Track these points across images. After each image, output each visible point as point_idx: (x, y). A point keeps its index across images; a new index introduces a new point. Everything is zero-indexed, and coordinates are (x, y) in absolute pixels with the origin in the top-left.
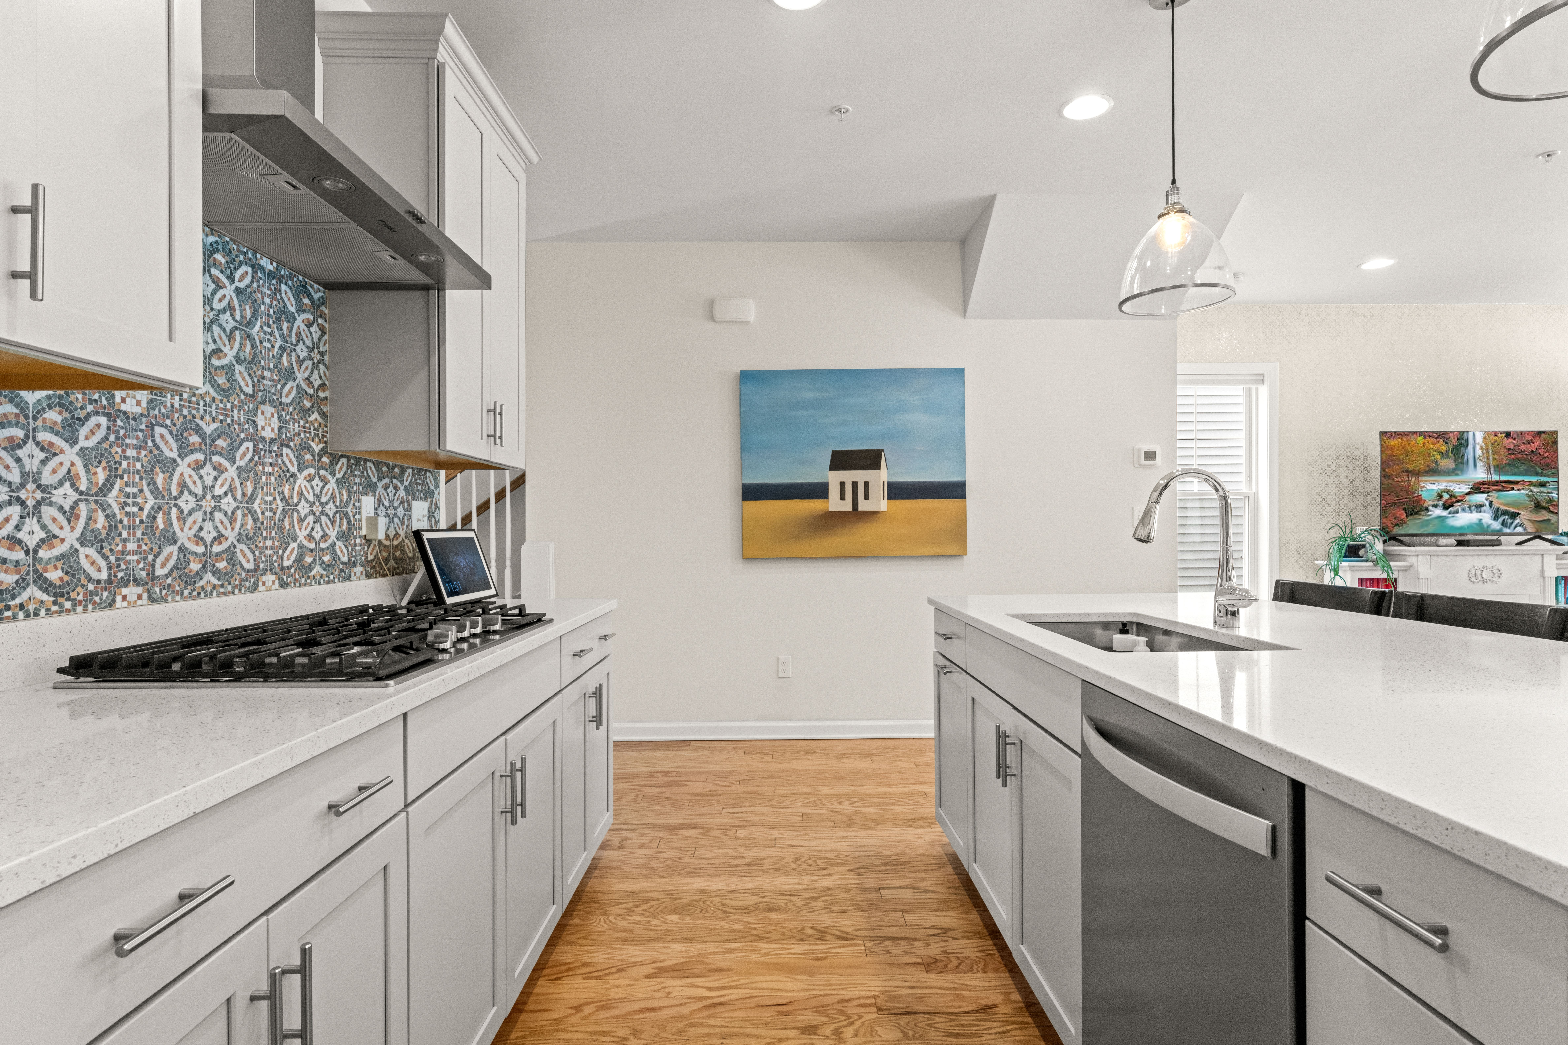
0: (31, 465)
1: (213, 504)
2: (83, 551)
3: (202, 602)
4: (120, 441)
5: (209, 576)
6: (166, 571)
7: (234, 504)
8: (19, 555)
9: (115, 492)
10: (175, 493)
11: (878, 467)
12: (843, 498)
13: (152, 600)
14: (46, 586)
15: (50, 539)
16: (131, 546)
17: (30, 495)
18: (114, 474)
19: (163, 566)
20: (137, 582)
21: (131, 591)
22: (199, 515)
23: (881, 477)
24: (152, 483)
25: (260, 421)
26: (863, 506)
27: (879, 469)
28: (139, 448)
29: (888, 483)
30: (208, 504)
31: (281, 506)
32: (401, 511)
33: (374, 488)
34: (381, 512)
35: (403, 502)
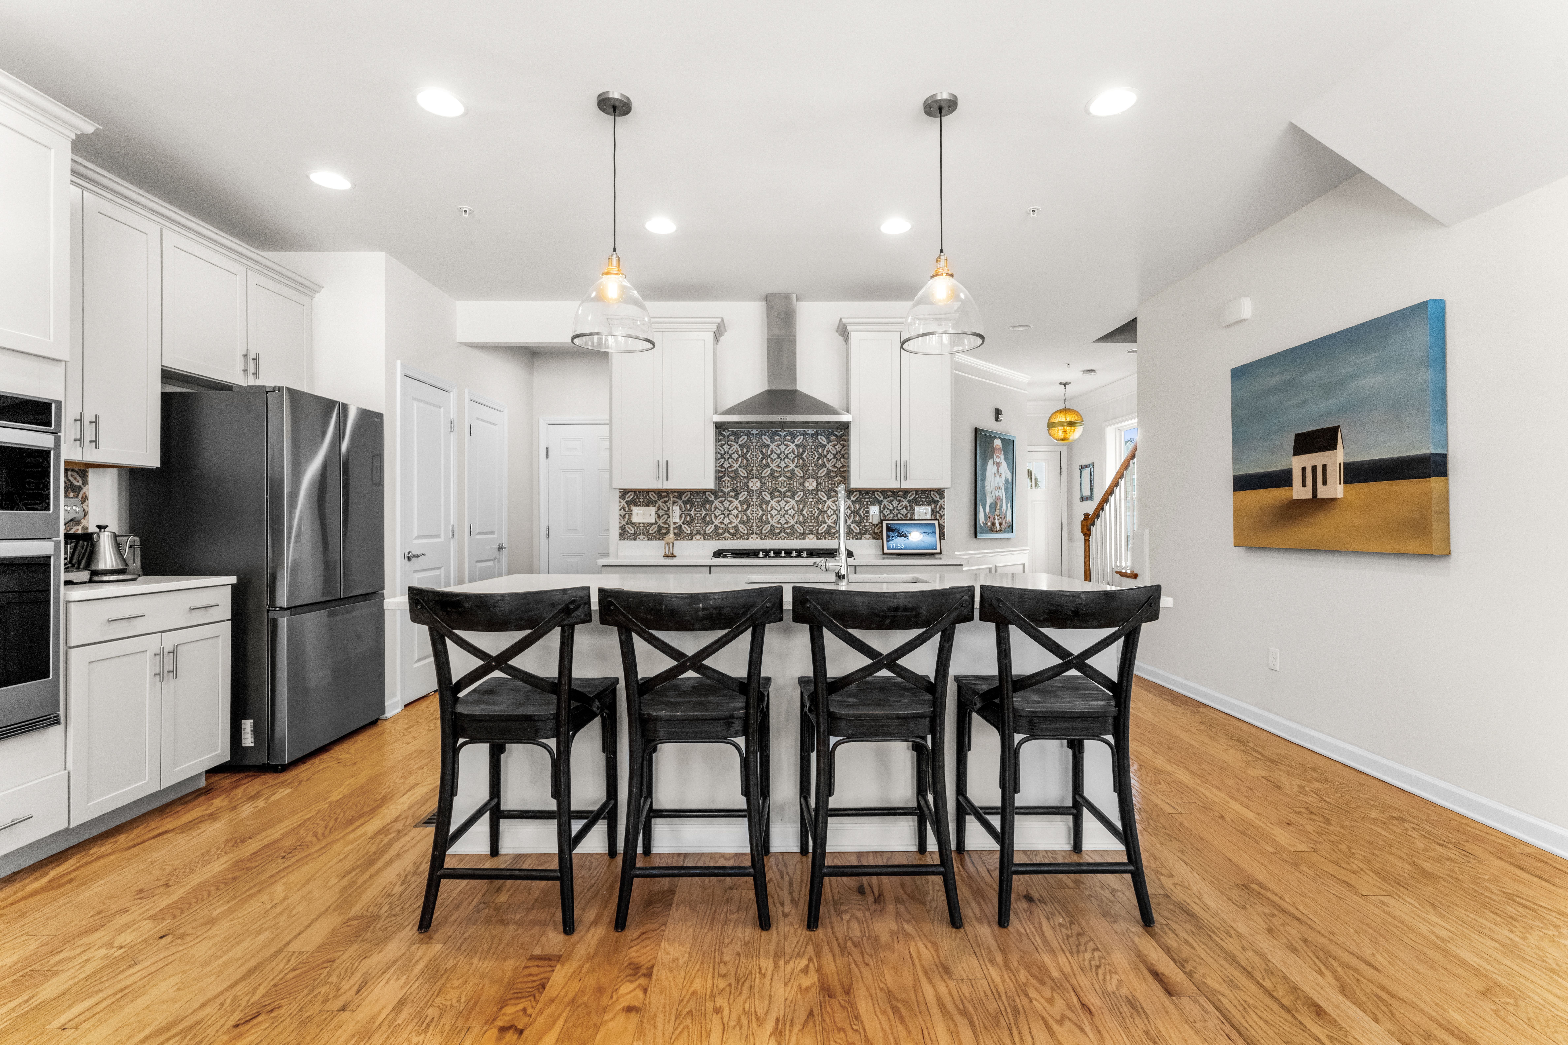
0: (726, 506)
2: (740, 526)
3: (780, 541)
4: (750, 497)
5: (783, 534)
7: (794, 512)
8: (723, 526)
10: (769, 510)
11: (1334, 447)
12: (1304, 485)
13: (761, 539)
14: (730, 533)
15: (731, 522)
16: (754, 525)
17: (726, 512)
18: (749, 506)
19: (765, 530)
20: (756, 534)
21: (754, 536)
22: (779, 516)
23: (1337, 459)
24: (761, 508)
25: (807, 484)
26: (1323, 492)
27: (1336, 449)
28: (757, 498)
29: (1345, 464)
30: (783, 512)
31: (817, 512)
32: (904, 511)
33: (880, 502)
34: (886, 512)
35: (906, 507)
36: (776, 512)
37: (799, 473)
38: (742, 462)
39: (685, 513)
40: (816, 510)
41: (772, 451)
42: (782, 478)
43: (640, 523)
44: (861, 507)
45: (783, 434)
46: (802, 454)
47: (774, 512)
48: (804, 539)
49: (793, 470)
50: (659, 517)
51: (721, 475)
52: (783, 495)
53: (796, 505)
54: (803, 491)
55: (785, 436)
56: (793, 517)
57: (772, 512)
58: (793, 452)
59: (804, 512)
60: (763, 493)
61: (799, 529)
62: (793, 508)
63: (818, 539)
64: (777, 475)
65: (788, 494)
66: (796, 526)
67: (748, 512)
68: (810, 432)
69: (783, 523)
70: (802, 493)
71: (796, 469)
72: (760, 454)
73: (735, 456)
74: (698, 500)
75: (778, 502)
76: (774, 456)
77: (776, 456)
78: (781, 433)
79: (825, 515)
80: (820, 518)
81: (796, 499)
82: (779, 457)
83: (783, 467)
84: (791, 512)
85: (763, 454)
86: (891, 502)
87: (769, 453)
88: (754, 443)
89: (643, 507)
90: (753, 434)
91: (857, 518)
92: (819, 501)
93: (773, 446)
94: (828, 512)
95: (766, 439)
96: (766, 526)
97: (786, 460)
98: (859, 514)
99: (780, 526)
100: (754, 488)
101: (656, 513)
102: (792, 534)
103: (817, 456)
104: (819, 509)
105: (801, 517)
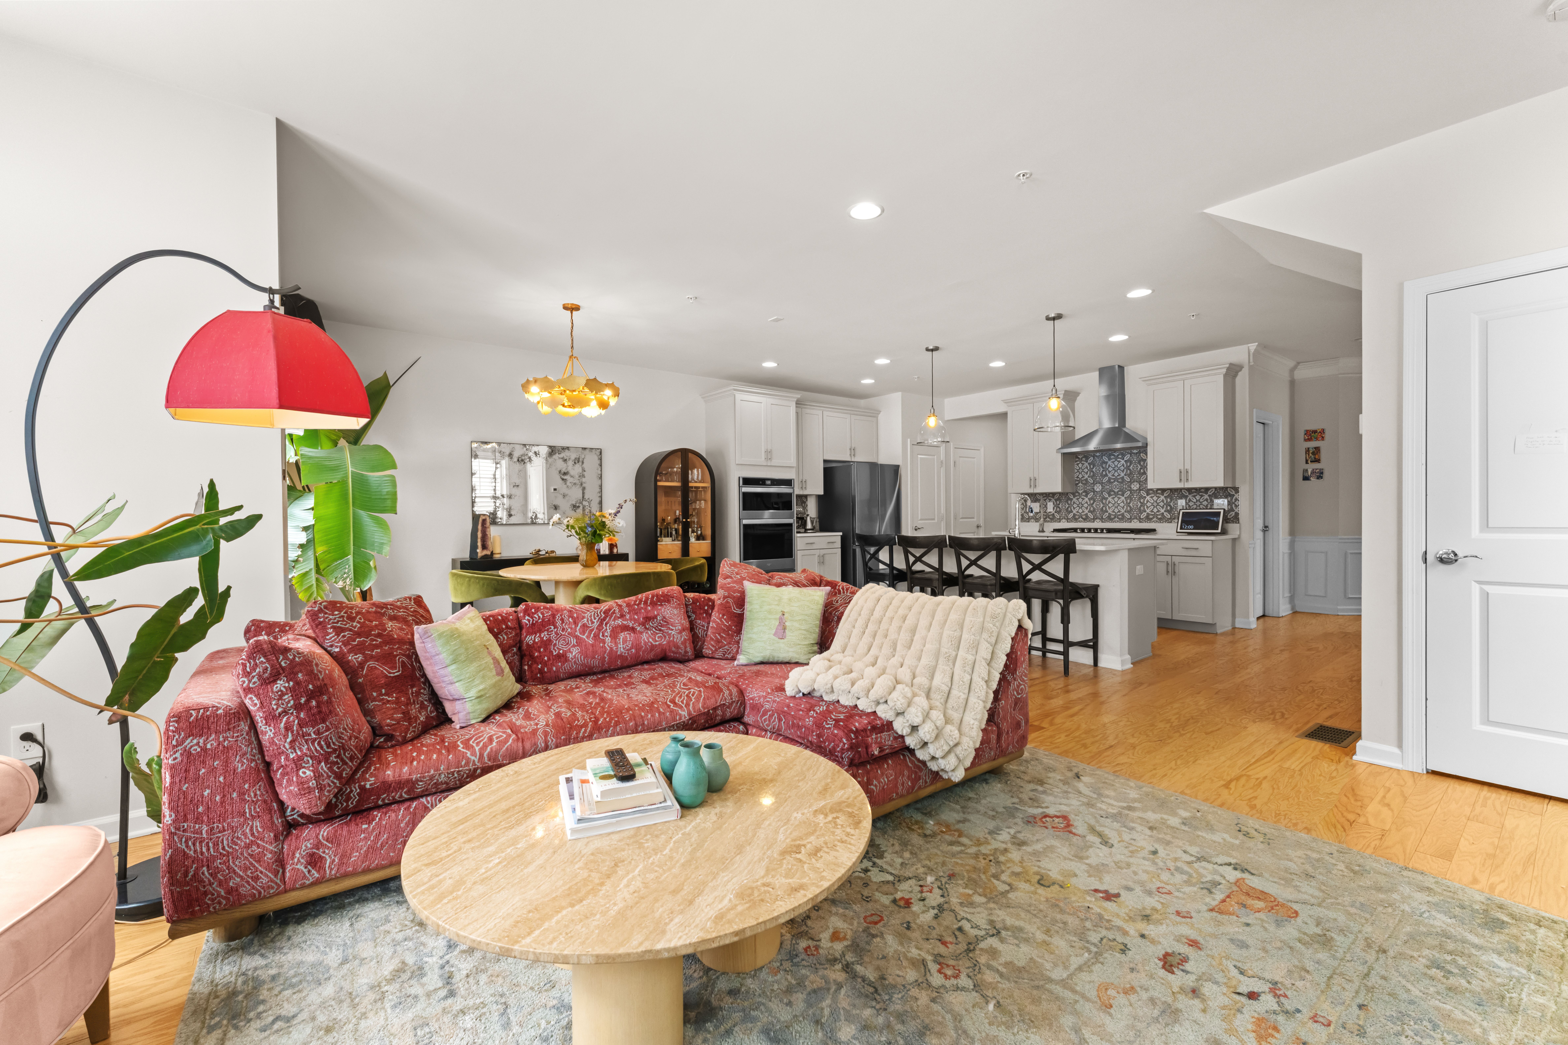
0: (1080, 501)
4: (1095, 496)
5: (1117, 518)
9: (1095, 504)
10: (1107, 504)
17: (1080, 506)
18: (1094, 501)
22: (1114, 508)
24: (1102, 502)
25: (1133, 486)
30: (1116, 505)
33: (1186, 497)
34: (1191, 504)
35: (1207, 500)
36: (1112, 505)
37: (1127, 479)
38: (1090, 474)
39: (1056, 506)
40: (1139, 503)
41: (1109, 467)
42: (1116, 483)
44: (1171, 500)
45: (1116, 456)
46: (1131, 466)
47: (1110, 505)
49: (1123, 477)
51: (1076, 482)
52: (1116, 494)
53: (1125, 500)
54: (1130, 491)
55: (1118, 456)
56: (1123, 508)
58: (1123, 466)
59: (1131, 505)
60: (1104, 493)
61: (1128, 516)
62: (1123, 502)
63: (1140, 522)
64: (1112, 481)
65: (1120, 493)
66: (1125, 514)
68: (1135, 452)
69: (1116, 512)
71: (1125, 477)
72: (1102, 468)
73: (1086, 470)
74: (1064, 499)
75: (1113, 498)
76: (1110, 469)
79: (1145, 507)
80: (1142, 509)
81: (1125, 496)
82: (1113, 469)
83: (1116, 476)
84: (1122, 505)
86: (1194, 497)
87: (1107, 468)
88: (1098, 462)
89: (1035, 503)
91: (1169, 508)
92: (1143, 497)
93: (1109, 463)
94: (1147, 504)
95: (1106, 460)
96: (1105, 514)
97: (1118, 471)
98: (1170, 506)
99: (1114, 514)
100: (1098, 490)
101: (1040, 506)
102: (1123, 518)
103: (1141, 467)
104: (1141, 503)
105: (1129, 508)
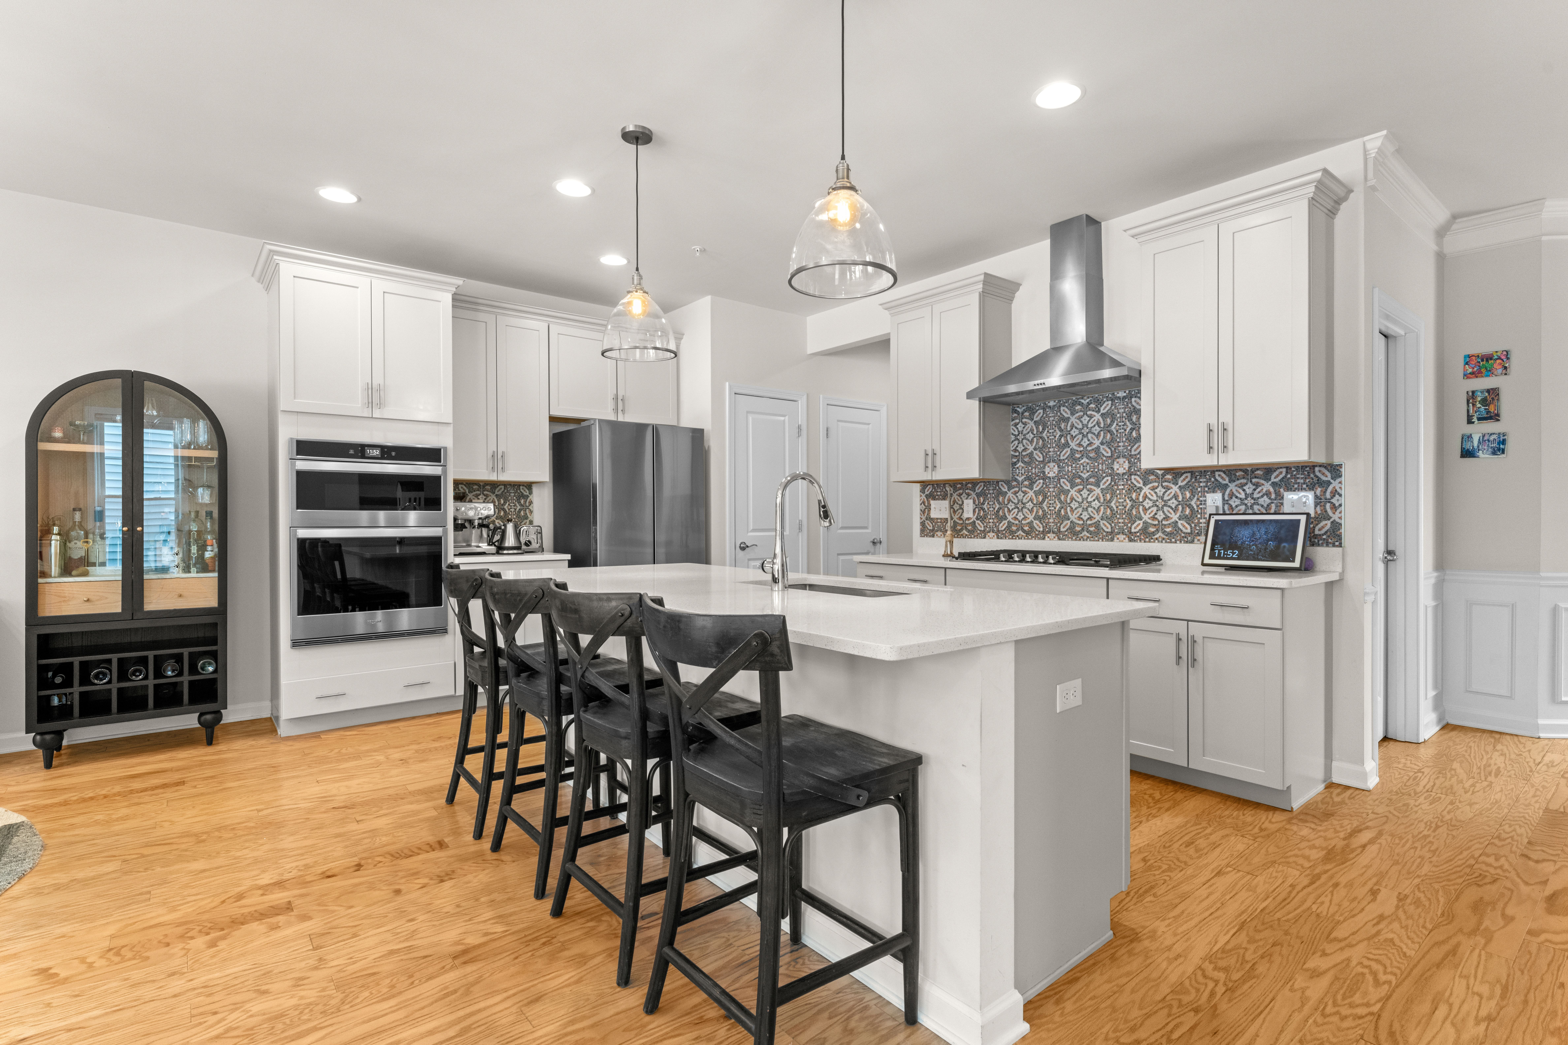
0: (1020, 497)
1: (1087, 505)
2: (1035, 522)
3: (1082, 542)
4: (1047, 486)
5: (1085, 533)
6: (1065, 529)
7: (1099, 504)
8: (1017, 522)
9: (1045, 503)
10: (1069, 502)
13: (1059, 539)
14: (1024, 531)
15: (1025, 518)
16: (1051, 520)
17: (1020, 506)
18: (1045, 497)
19: (1064, 527)
20: (1053, 532)
21: (1051, 535)
22: (1080, 510)
24: (1059, 499)
25: (1116, 466)
28: (1054, 488)
30: (1085, 505)
31: (1130, 504)
32: (1265, 501)
33: (1224, 487)
34: (1234, 502)
35: (1268, 494)
36: (1077, 505)
37: (1106, 452)
38: (1037, 443)
39: (979, 506)
40: (1128, 501)
41: (1073, 426)
42: (1085, 460)
43: (937, 519)
44: (1193, 494)
45: (1085, 402)
46: (1110, 425)
47: (1074, 505)
48: (1112, 540)
49: (1098, 448)
50: (955, 512)
51: (1015, 460)
52: (1085, 482)
53: (1101, 495)
54: (1110, 475)
55: (1089, 404)
56: (1098, 510)
57: (1072, 505)
58: (1098, 423)
59: (1113, 504)
60: (1062, 480)
61: (1106, 527)
62: (1098, 498)
63: (1131, 540)
64: (1078, 456)
65: (1092, 480)
66: (1102, 522)
67: (1045, 505)
68: (1121, 394)
69: (1085, 519)
70: (1109, 478)
71: (1102, 447)
72: (1058, 431)
73: (1030, 436)
74: (991, 492)
75: (1079, 491)
76: (1074, 432)
77: (1077, 432)
78: (1083, 401)
79: (1141, 508)
80: (1134, 512)
81: (1102, 487)
82: (1080, 433)
83: (1085, 445)
84: (1096, 504)
85: (1061, 430)
86: (1242, 486)
87: (1069, 429)
88: (1052, 418)
89: (940, 501)
90: (1050, 407)
91: (1188, 511)
92: (1133, 488)
93: (1073, 419)
94: (1145, 504)
95: (1065, 412)
96: (1065, 523)
97: (1090, 435)
98: (1190, 506)
99: (1081, 522)
100: (1051, 475)
101: (951, 507)
102: (1097, 533)
103: (1130, 426)
104: (1132, 500)
105: (1109, 511)
